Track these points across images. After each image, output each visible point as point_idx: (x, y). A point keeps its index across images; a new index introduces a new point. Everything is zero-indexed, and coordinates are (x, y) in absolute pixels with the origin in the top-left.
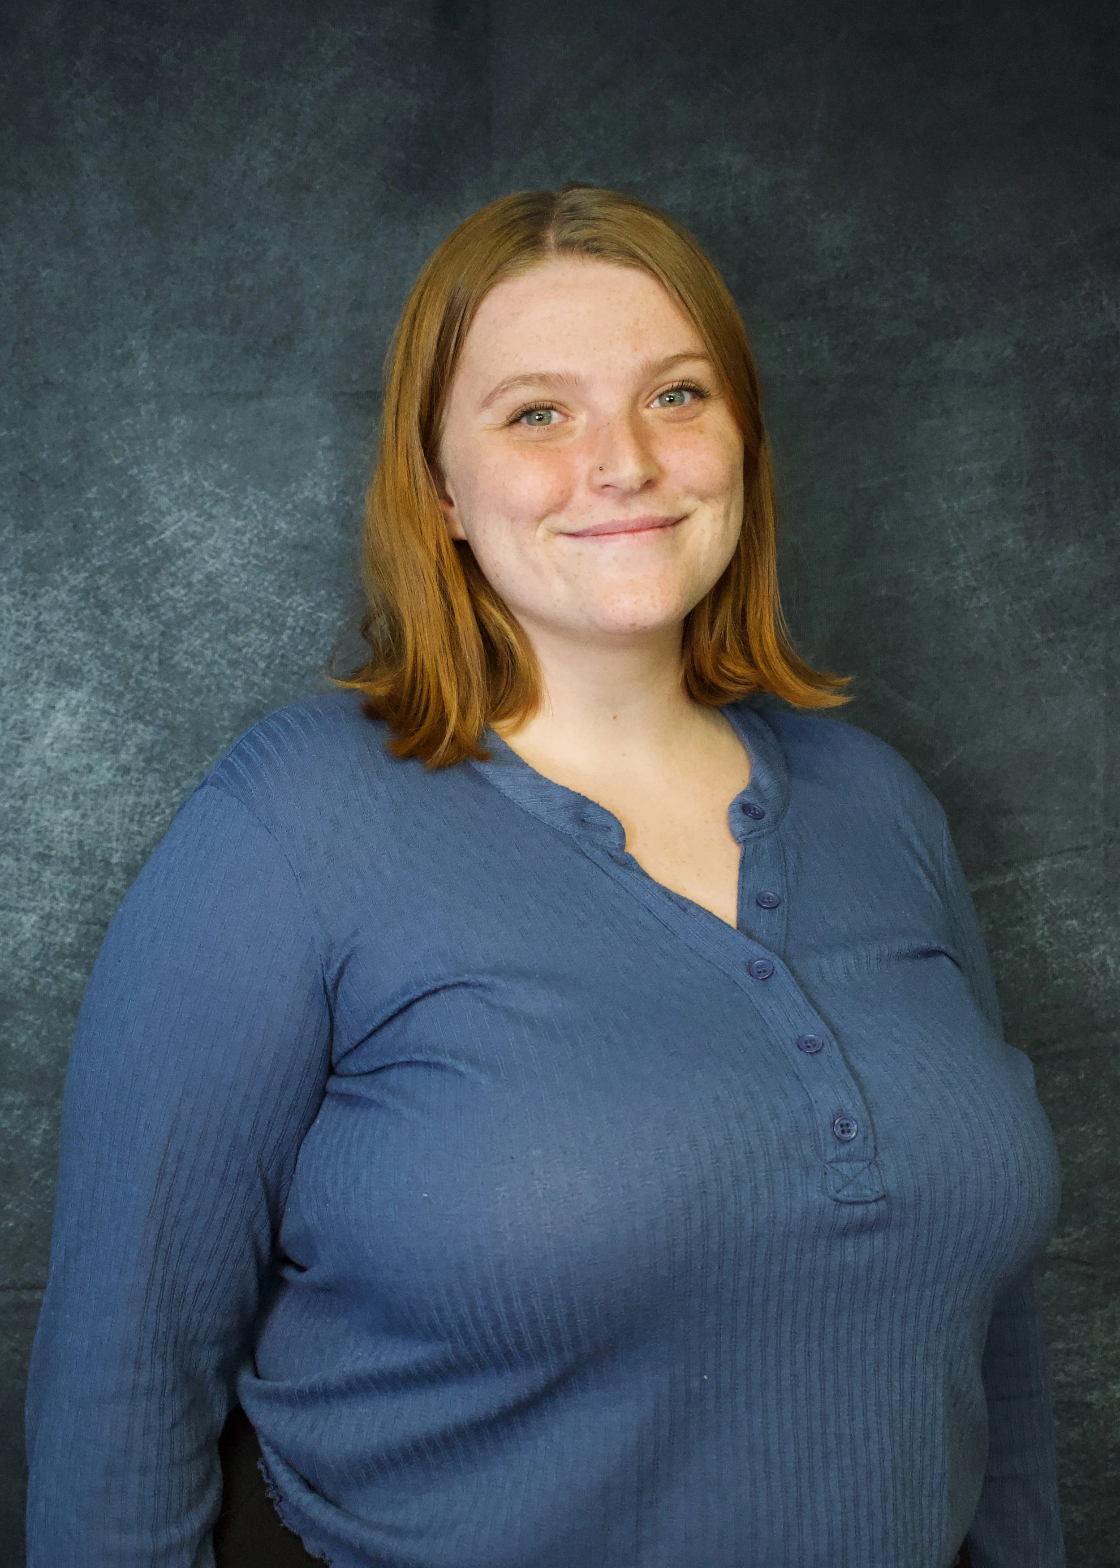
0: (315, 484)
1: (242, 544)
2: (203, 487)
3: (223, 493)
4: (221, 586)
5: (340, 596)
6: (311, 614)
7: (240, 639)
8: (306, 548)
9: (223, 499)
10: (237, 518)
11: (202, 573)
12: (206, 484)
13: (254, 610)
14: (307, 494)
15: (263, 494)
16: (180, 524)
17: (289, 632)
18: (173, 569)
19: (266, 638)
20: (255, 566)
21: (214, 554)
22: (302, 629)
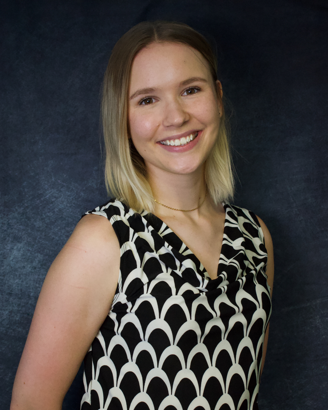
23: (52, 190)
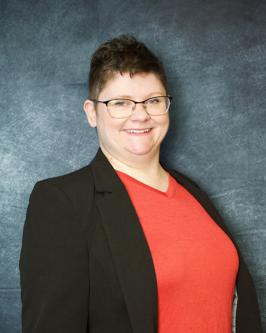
0: (61, 106)
1: (45, 120)
2: (35, 107)
3: (40, 108)
4: (40, 129)
5: (67, 131)
6: (60, 135)
7: (45, 142)
8: (59, 120)
9: (40, 110)
10: (43, 114)
11: (36, 127)
12: (36, 106)
13: (48, 135)
14: (59, 108)
15: (49, 108)
16: (31, 116)
17: (56, 140)
18: (29, 126)
19: (51, 141)
20: (48, 125)
21: (38, 122)
22: (59, 139)
23: (32, 113)
